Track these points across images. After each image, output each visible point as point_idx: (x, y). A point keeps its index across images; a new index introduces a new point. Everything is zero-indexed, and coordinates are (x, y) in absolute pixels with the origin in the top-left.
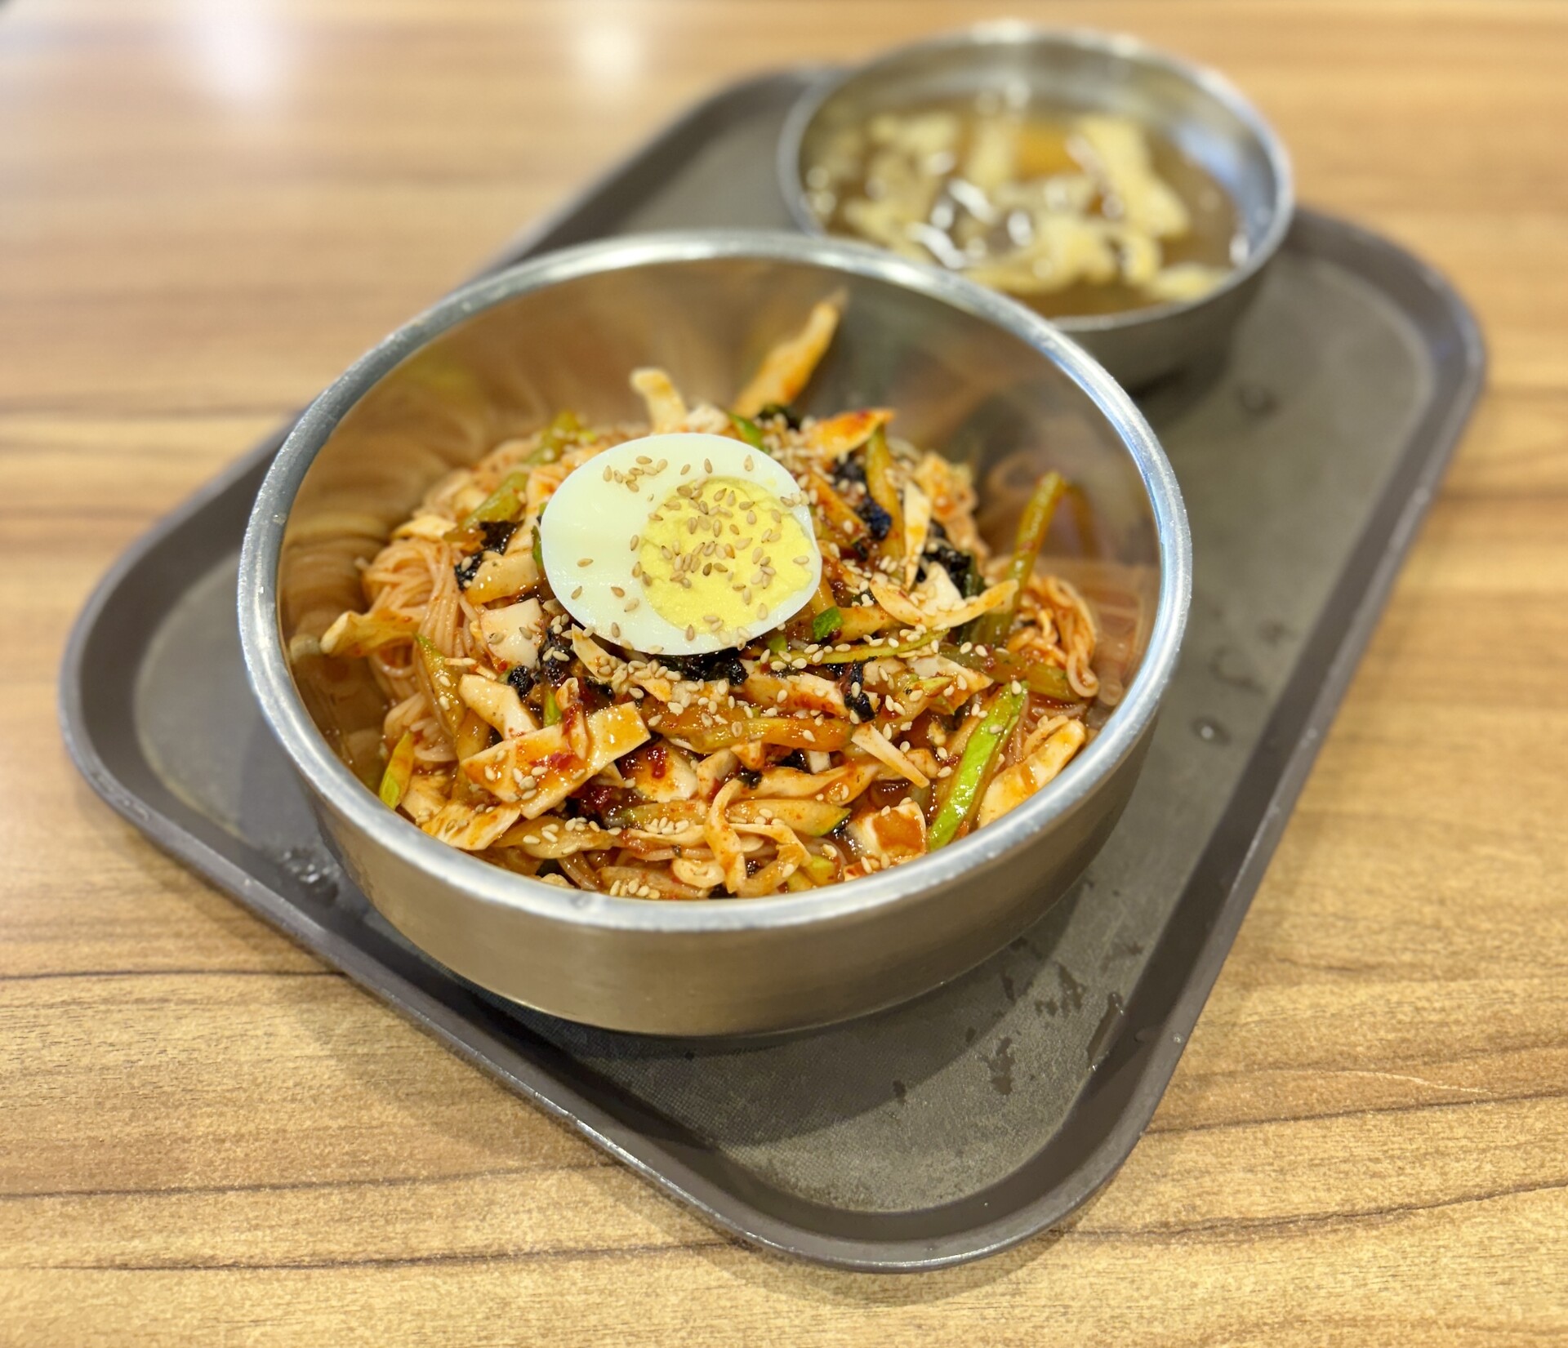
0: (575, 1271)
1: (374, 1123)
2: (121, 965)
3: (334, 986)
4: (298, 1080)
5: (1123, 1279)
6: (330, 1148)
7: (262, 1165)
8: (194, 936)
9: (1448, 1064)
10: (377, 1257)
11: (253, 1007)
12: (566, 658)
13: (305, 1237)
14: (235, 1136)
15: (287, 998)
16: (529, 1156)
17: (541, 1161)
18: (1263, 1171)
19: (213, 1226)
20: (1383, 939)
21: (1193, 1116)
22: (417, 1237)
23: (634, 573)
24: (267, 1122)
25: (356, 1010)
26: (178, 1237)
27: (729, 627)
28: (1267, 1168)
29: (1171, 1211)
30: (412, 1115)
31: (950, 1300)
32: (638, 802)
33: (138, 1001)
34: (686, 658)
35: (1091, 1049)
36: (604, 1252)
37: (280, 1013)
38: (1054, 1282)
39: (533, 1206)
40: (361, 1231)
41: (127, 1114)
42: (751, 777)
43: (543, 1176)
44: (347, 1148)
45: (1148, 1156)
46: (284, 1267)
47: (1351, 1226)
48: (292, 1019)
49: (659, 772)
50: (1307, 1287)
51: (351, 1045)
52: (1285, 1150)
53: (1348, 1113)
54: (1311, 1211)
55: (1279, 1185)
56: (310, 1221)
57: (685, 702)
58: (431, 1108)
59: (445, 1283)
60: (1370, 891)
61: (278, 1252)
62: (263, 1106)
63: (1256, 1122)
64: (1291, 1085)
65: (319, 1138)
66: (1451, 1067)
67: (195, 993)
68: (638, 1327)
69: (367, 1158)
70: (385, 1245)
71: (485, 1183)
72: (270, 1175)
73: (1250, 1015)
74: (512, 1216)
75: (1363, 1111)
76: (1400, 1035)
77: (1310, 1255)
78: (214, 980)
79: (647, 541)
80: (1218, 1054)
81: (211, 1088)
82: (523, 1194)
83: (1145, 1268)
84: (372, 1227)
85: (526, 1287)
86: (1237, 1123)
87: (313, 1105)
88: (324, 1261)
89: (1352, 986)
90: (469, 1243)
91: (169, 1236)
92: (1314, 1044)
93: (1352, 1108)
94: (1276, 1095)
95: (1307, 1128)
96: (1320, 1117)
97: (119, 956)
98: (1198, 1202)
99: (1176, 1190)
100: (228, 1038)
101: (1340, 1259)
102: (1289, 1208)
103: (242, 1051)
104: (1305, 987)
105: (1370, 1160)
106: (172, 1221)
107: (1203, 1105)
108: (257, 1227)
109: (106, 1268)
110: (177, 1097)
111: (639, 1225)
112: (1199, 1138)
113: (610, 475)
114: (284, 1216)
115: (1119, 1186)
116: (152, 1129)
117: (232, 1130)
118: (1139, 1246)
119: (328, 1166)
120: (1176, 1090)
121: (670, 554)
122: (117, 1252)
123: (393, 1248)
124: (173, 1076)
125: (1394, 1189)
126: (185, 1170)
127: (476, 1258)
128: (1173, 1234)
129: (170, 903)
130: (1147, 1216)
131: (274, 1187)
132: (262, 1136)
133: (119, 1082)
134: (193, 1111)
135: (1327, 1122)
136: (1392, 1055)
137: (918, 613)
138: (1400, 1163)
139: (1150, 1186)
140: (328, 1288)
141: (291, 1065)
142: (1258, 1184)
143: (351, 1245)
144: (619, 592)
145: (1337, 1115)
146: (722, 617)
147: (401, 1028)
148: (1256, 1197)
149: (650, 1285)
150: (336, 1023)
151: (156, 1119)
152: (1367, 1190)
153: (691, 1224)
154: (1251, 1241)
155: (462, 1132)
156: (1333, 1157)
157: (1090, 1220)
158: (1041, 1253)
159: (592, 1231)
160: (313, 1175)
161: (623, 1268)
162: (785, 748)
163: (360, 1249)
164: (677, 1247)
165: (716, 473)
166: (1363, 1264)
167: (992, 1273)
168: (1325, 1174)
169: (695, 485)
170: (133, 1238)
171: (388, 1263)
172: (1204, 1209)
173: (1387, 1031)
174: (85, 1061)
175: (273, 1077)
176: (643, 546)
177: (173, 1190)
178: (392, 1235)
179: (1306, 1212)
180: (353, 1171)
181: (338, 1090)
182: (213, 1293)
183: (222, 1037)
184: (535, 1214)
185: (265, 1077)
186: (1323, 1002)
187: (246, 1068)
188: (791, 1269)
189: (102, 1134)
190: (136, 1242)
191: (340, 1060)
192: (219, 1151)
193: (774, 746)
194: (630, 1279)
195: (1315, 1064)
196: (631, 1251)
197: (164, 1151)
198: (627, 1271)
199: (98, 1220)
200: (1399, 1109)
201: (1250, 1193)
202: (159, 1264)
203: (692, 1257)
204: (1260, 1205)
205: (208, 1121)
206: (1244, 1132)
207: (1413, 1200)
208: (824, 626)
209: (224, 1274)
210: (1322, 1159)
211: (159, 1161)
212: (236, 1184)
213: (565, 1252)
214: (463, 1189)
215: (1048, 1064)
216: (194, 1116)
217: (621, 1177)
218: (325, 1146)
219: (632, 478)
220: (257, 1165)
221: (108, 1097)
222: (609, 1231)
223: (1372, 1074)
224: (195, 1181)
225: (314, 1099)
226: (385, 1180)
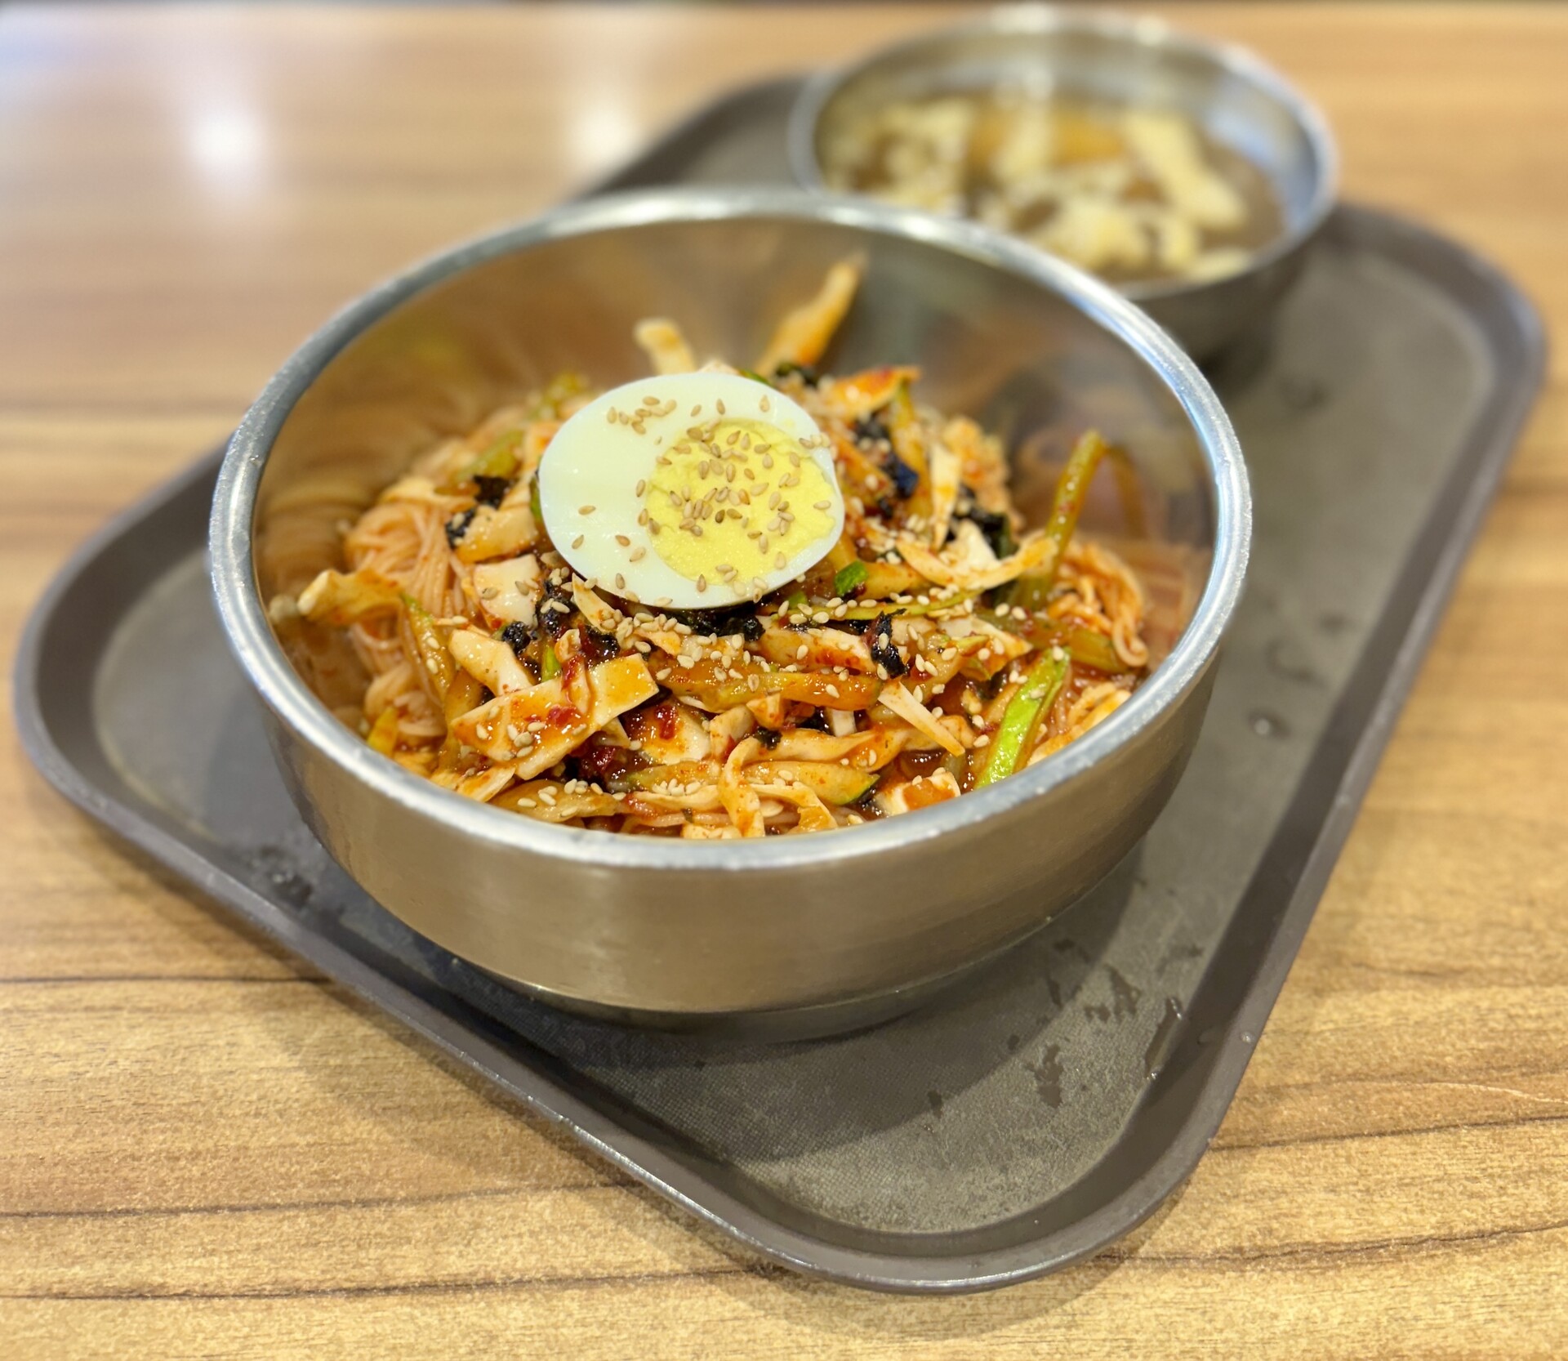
0: (571, 1301)
1: (347, 1140)
2: (71, 970)
3: (306, 992)
4: (262, 1092)
5: (1192, 1310)
6: (297, 1167)
7: (220, 1184)
8: (152, 940)
9: (1549, 1075)
10: (346, 1285)
11: (214, 1016)
12: (566, 610)
13: (266, 1263)
14: (191, 1153)
15: (253, 1006)
16: (520, 1175)
17: (534, 1181)
18: (1347, 1192)
19: (162, 1252)
20: (1469, 941)
21: (1265, 1131)
22: (393, 1264)
23: (640, 520)
24: (227, 1138)
25: (329, 1019)
26: (124, 1263)
27: (745, 576)
28: (1351, 1188)
29: (1244, 1235)
30: (389, 1131)
31: (997, 1333)
32: (643, 765)
33: (88, 1009)
34: (696, 612)
35: (1149, 1057)
36: (604, 1280)
37: (245, 1022)
38: (1115, 1313)
39: (524, 1229)
40: (330, 1256)
41: (71, 1129)
42: (769, 737)
43: (535, 1198)
44: (316, 1167)
45: (1217, 1175)
46: (242, 1296)
47: (1449, 1251)
48: (258, 1028)
49: (668, 732)
50: (1403, 1319)
51: (322, 1055)
52: (1370, 1170)
53: (1439, 1128)
54: (1403, 1235)
55: (1366, 1206)
56: (273, 1246)
57: (697, 655)
58: (409, 1123)
59: (423, 1314)
60: (1451, 892)
61: (236, 1280)
62: (223, 1121)
63: (1336, 1137)
64: (1375, 1098)
65: (284, 1155)
66: (1552, 1079)
67: (151, 1001)
69: (338, 1177)
70: (356, 1272)
71: (470, 1205)
72: (230, 1196)
73: (1325, 1023)
74: (500, 1240)
75: (1456, 1126)
76: (1493, 1044)
77: (1405, 1283)
78: (173, 987)
79: (654, 487)
80: (1290, 1065)
81: (166, 1102)
82: (513, 1217)
83: (1218, 1298)
84: (342, 1252)
85: (515, 1319)
86: (1315, 1139)
87: (279, 1120)
88: (287, 1290)
89: (1436, 992)
90: (453, 1270)
91: (113, 1262)
92: (1398, 1053)
93: (1443, 1123)
94: (1357, 1108)
95: (1392, 1144)
96: (1408, 1132)
97: (69, 962)
98: (1275, 1225)
99: (1249, 1212)
100: (186, 1048)
101: (1439, 1288)
102: (1378, 1231)
103: (202, 1062)
104: (1384, 993)
105: (1467, 1179)
106: (118, 1245)
107: (1277, 1119)
108: (213, 1253)
109: (42, 1297)
110: (128, 1111)
111: (644, 1251)
112: (1272, 1156)
113: (614, 417)
114: (244, 1241)
115: (1185, 1208)
116: (99, 1146)
117: (188, 1147)
118: (1211, 1273)
119: (294, 1186)
120: (1245, 1103)
121: (680, 500)
122: (55, 1279)
123: (366, 1276)
124: (124, 1088)
125: (1496, 1211)
126: (134, 1190)
127: (459, 1286)
128: (1248, 1260)
129: (128, 907)
130: (1218, 1240)
131: (232, 1209)
132: (221, 1154)
133: (64, 1096)
134: (144, 1127)
135: (1417, 1138)
136: (1485, 1065)
137: (950, 572)
138: (1500, 1183)
139: (1219, 1208)
140: (291, 1319)
141: (255, 1077)
142: (1342, 1205)
143: (318, 1273)
144: (624, 541)
145: (1427, 1130)
146: (736, 567)
147: (378, 1039)
148: (1341, 1220)
149: (656, 1317)
150: (306, 1032)
151: (104, 1135)
152: (1465, 1212)
153: (702, 1249)
154: (1338, 1268)
155: (447, 1149)
156: (1425, 1176)
157: (1152, 1245)
158: (1099, 1282)
159: (590, 1257)
160: (278, 1196)
161: (626, 1298)
162: (807, 705)
163: (328, 1276)
164: (686, 1275)
165: (731, 413)
166: (1465, 1292)
167: (1044, 1303)
168: (1417, 1194)
169: (707, 427)
170: (73, 1264)
171: (361, 1292)
172: (1283, 1232)
173: (1479, 1040)
174: (27, 1073)
175: (235, 1090)
176: (650, 492)
177: (119, 1212)
178: (365, 1261)
179: (1397, 1236)
180: (322, 1191)
181: (307, 1104)
182: (160, 1325)
183: (179, 1047)
184: (526, 1239)
185: (226, 1090)
186: (1405, 1009)
187: (205, 1081)
188: (816, 1299)
189: (43, 1151)
190: (77, 1269)
191: (309, 1072)
192: (172, 1170)
193: (795, 703)
194: (633, 1310)
195: (1400, 1076)
196: (634, 1278)
197: (111, 1170)
198: (631, 1301)
199: (35, 1244)
200: (1496, 1124)
201: (1333, 1215)
202: (102, 1292)
203: (704, 1286)
204: (1345, 1228)
205: (161, 1138)
206: (1324, 1149)
207: (1518, 1223)
208: (847, 581)
209: (174, 1304)
210: (1413, 1178)
211: (105, 1181)
212: (191, 1205)
213: (560, 1280)
214: (445, 1212)
215: (1101, 1073)
216: (145, 1132)
217: (623, 1198)
218: (292, 1165)
219: (639, 419)
220: (215, 1185)
221: (50, 1111)
222: (609, 1256)
223: (1464, 1086)
224: (145, 1203)
225: (281, 1114)
226: (358, 1201)
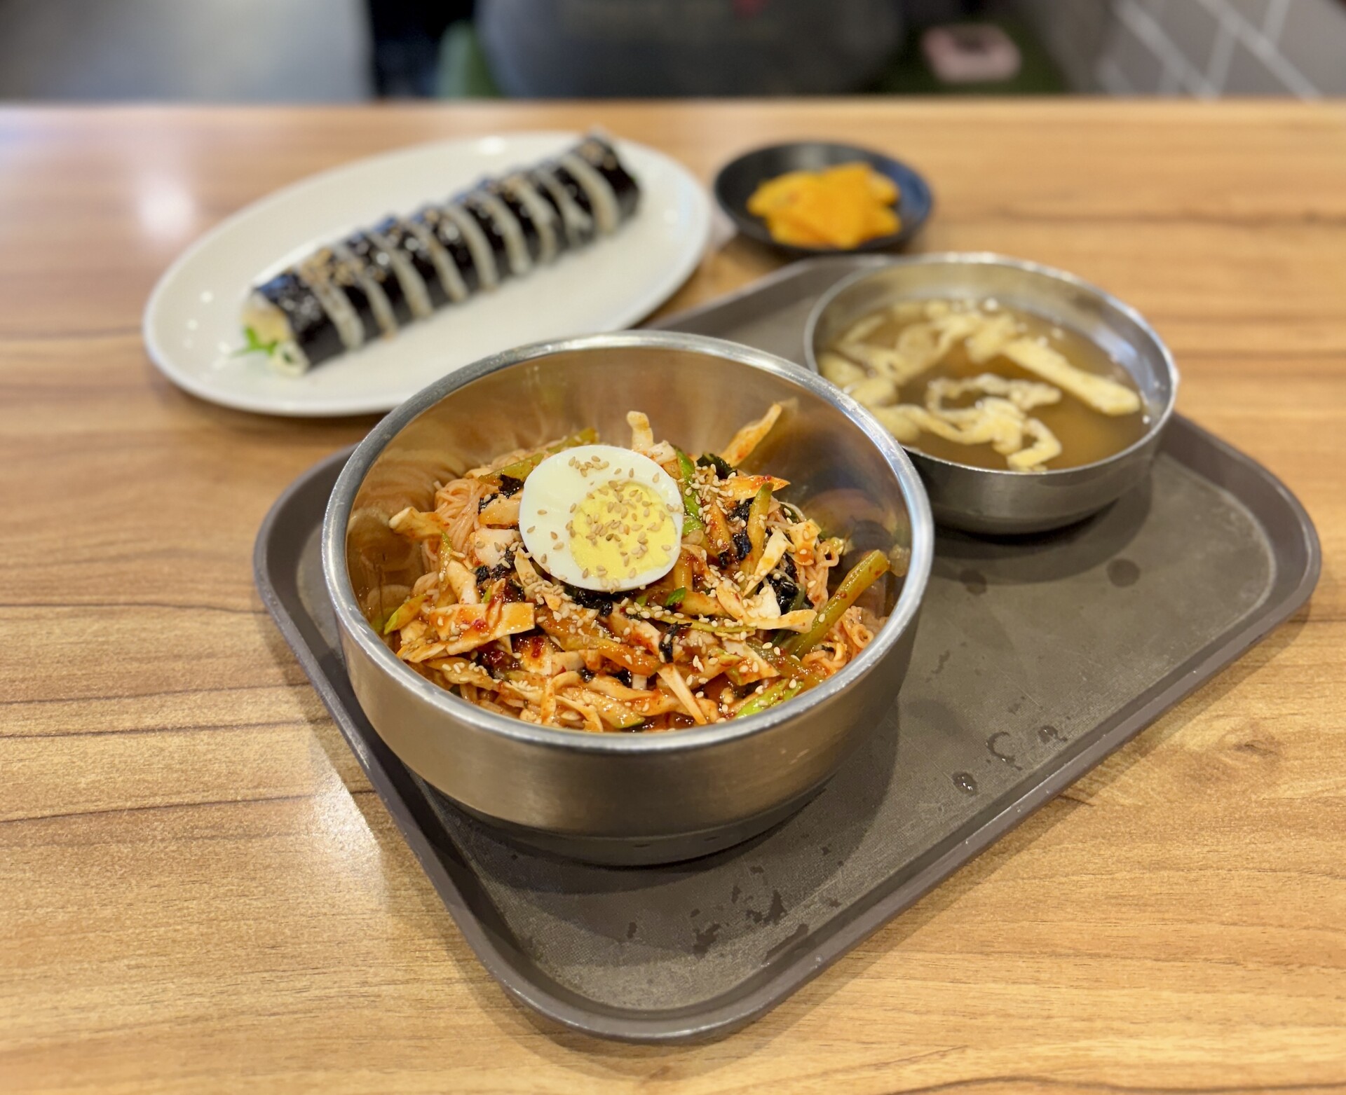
0: (204, 736)
4: (62, 653)
6: (75, 684)
7: (35, 692)
10: (93, 731)
11: (41, 621)
13: (54, 723)
14: (22, 679)
22: (118, 722)
24: (41, 672)
25: (101, 621)
30: (125, 668)
36: (221, 727)
37: (58, 624)
39: (186, 707)
40: (87, 720)
43: (194, 695)
44: (85, 683)
46: (40, 736)
48: (63, 626)
49: (536, 654)
51: (95, 637)
56: (58, 716)
58: (136, 665)
59: (130, 742)
61: (38, 730)
62: (40, 665)
65: (70, 679)
67: (9, 615)
68: (233, 759)
69: (95, 688)
70: (99, 726)
71: (161, 698)
72: (39, 696)
74: (173, 712)
78: (21, 609)
81: (11, 658)
82: (181, 702)
84: (93, 718)
85: (175, 743)
87: (69, 664)
88: (63, 733)
90: (147, 724)
100: (25, 635)
103: (32, 641)
108: (28, 719)
111: (244, 715)
114: (44, 715)
117: (21, 676)
119: (73, 691)
123: (103, 727)
127: (149, 730)
131: (40, 701)
132: (37, 679)
140: (63, 745)
141: (59, 647)
143: (80, 726)
149: (244, 741)
150: (88, 627)
153: (273, 714)
155: (152, 675)
159: (217, 718)
160: (64, 696)
161: (231, 734)
163: (85, 728)
164: (263, 724)
171: (100, 733)
175: (48, 652)
178: (104, 721)
180: (86, 693)
181: (84, 658)
183: (22, 634)
184: (186, 711)
185: (43, 652)
187: (33, 649)
191: (87, 644)
192: (11, 686)
194: (234, 739)
196: (237, 726)
198: (234, 735)
203: (271, 728)
205: (7, 673)
212: (19, 700)
213: (200, 727)
214: (148, 701)
217: (238, 693)
218: (73, 683)
220: (32, 692)
225: (70, 662)
226: (104, 697)
